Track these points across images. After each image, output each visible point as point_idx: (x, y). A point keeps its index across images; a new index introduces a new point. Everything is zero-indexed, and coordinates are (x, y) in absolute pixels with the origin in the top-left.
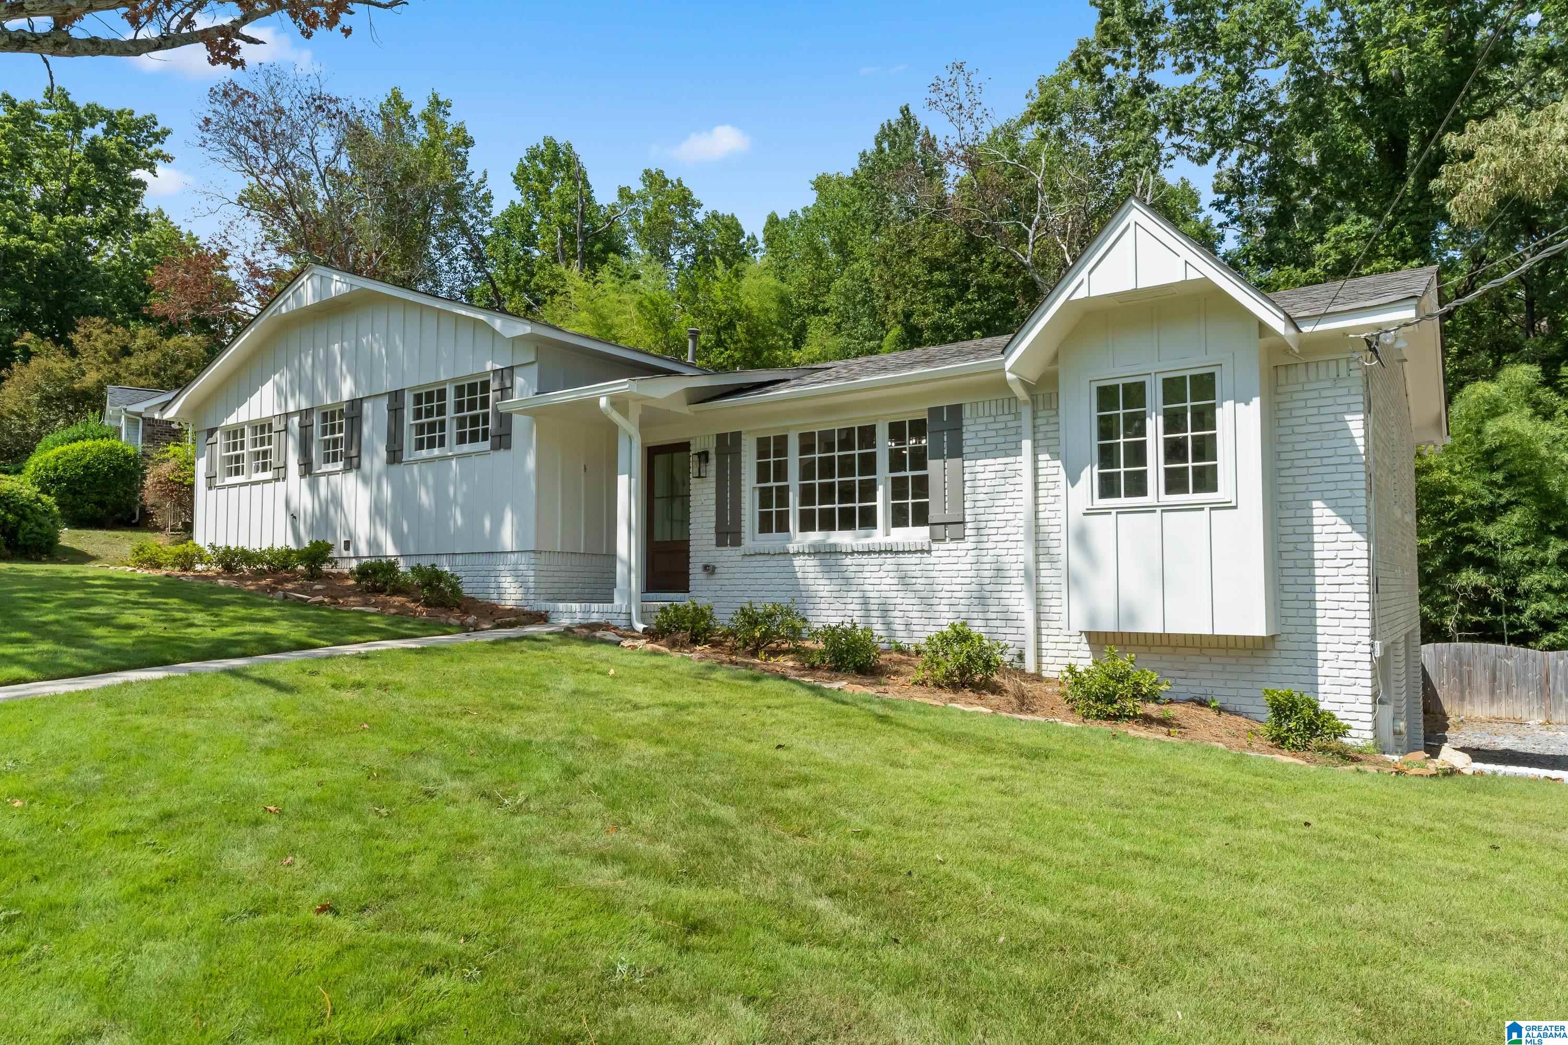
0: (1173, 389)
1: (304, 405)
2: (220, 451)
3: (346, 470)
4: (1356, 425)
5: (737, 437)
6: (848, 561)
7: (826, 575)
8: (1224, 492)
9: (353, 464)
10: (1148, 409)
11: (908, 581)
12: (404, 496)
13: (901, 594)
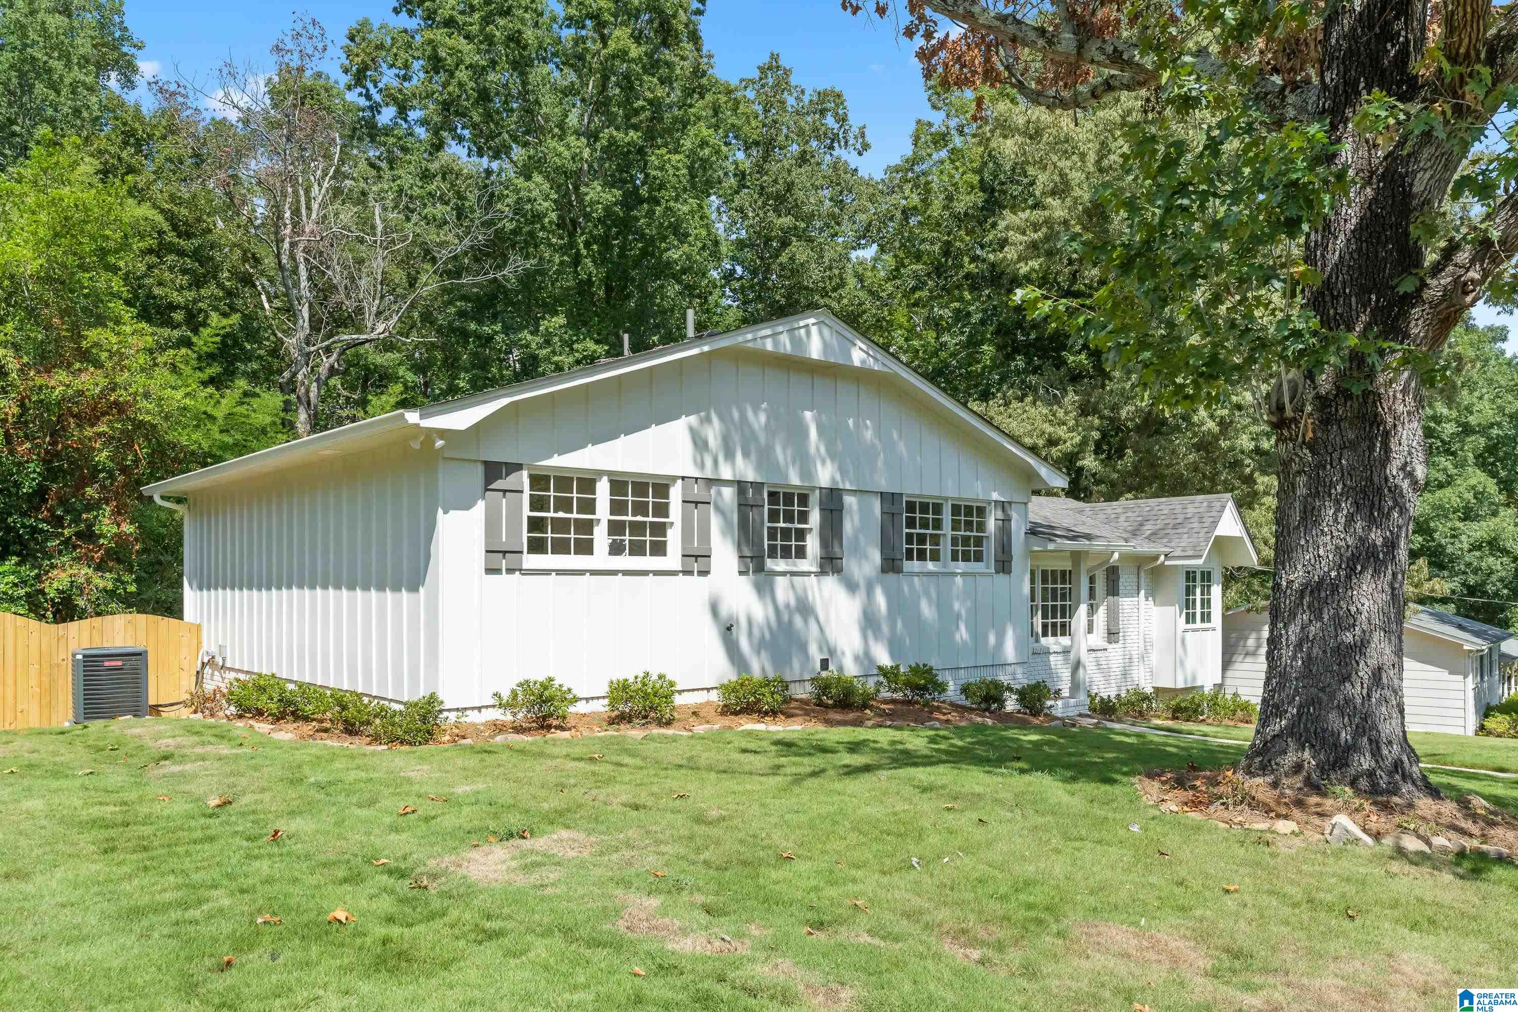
0: (1202, 575)
1: (751, 476)
3: (821, 572)
8: (1213, 624)
10: (1197, 584)
11: (1099, 667)
12: (902, 608)
13: (1097, 675)
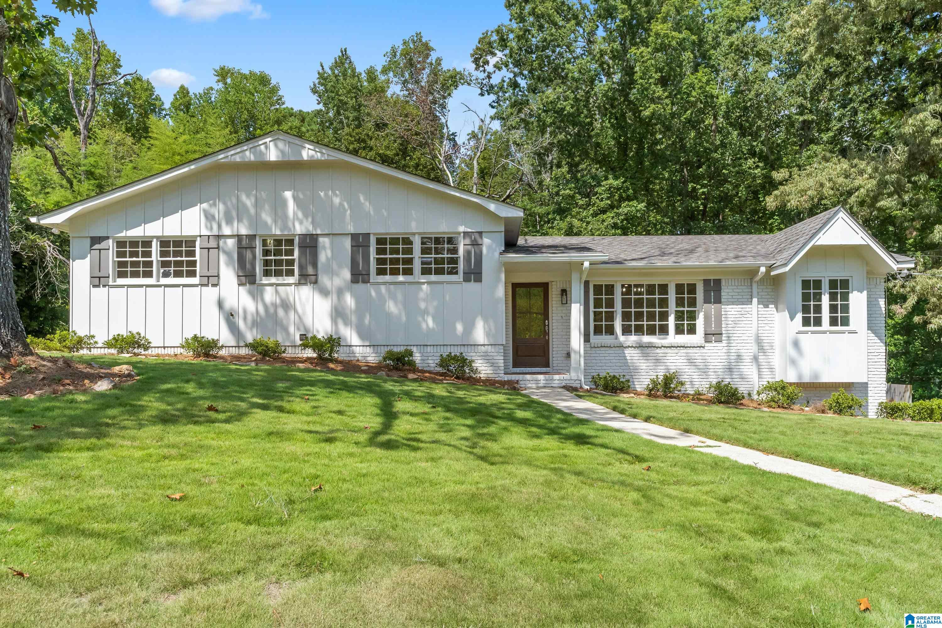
0: (833, 283)
2: (112, 257)
3: (300, 284)
4: (882, 303)
5: (588, 283)
7: (645, 358)
8: (852, 327)
9: (309, 280)
10: (823, 291)
11: (692, 361)
12: (369, 305)
13: (689, 367)
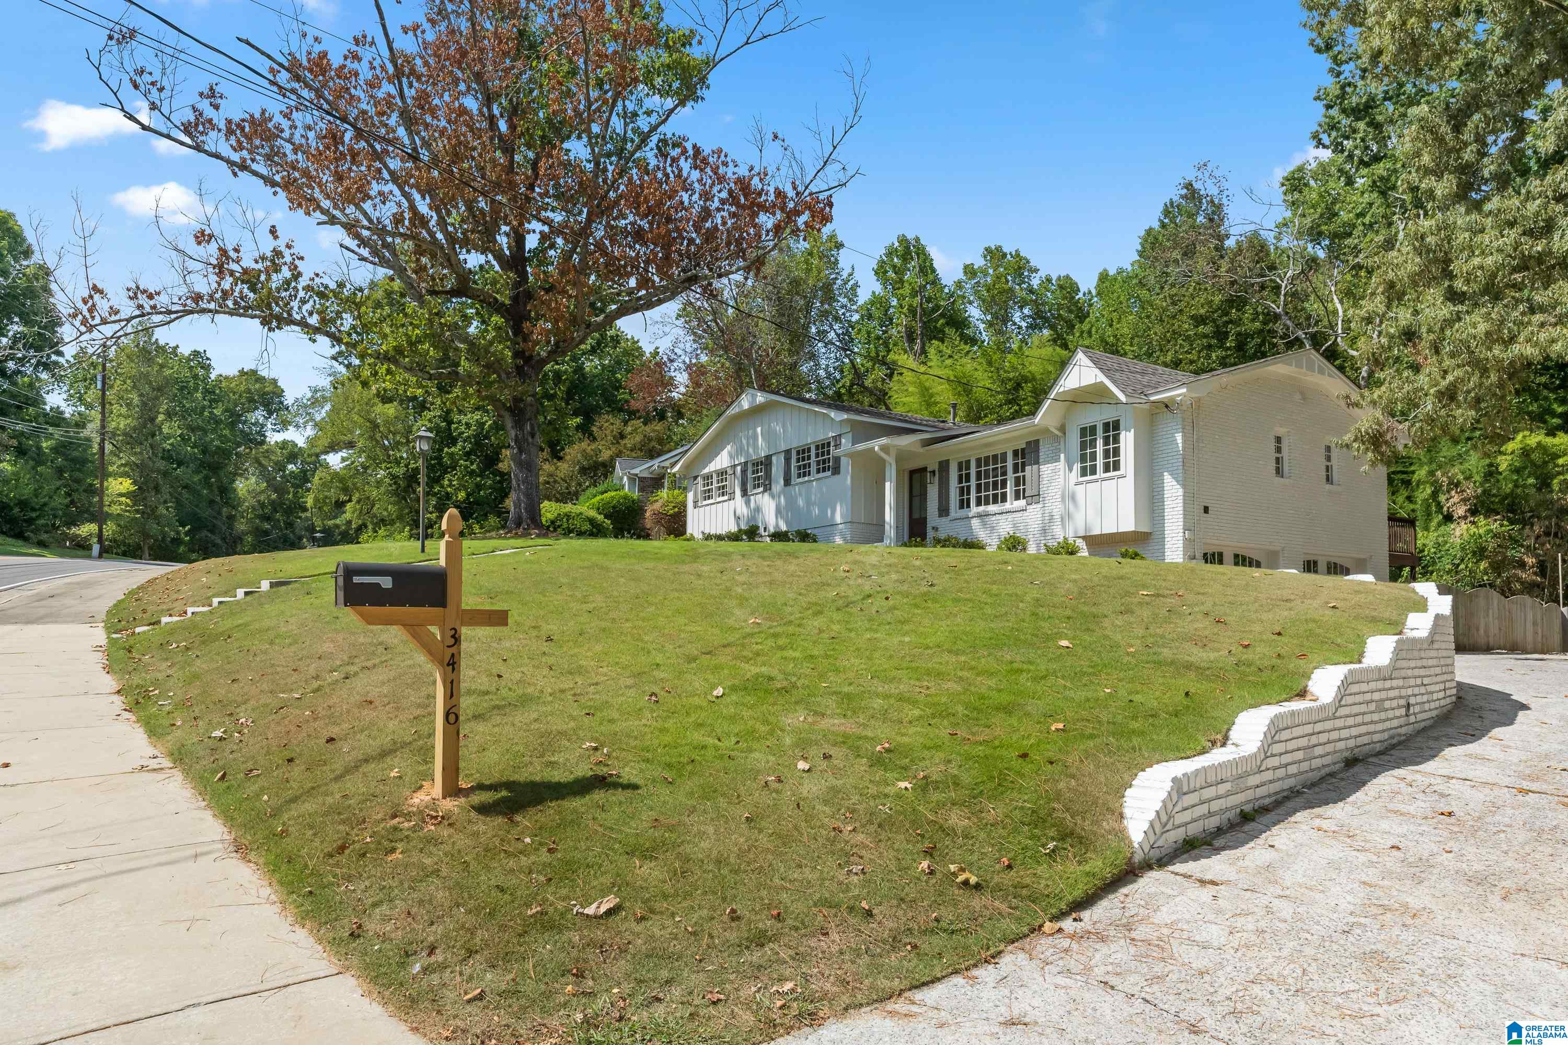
0: (1106, 426)
1: (743, 460)
2: (700, 488)
3: (765, 491)
4: (1179, 438)
5: (947, 462)
6: (994, 518)
7: (983, 525)
8: (1122, 472)
9: (767, 488)
10: (1097, 436)
11: (1017, 525)
12: (791, 502)
13: (1014, 532)
